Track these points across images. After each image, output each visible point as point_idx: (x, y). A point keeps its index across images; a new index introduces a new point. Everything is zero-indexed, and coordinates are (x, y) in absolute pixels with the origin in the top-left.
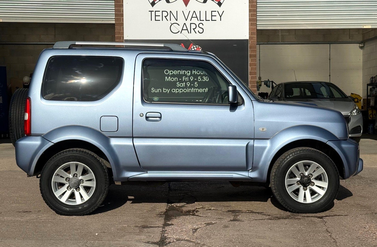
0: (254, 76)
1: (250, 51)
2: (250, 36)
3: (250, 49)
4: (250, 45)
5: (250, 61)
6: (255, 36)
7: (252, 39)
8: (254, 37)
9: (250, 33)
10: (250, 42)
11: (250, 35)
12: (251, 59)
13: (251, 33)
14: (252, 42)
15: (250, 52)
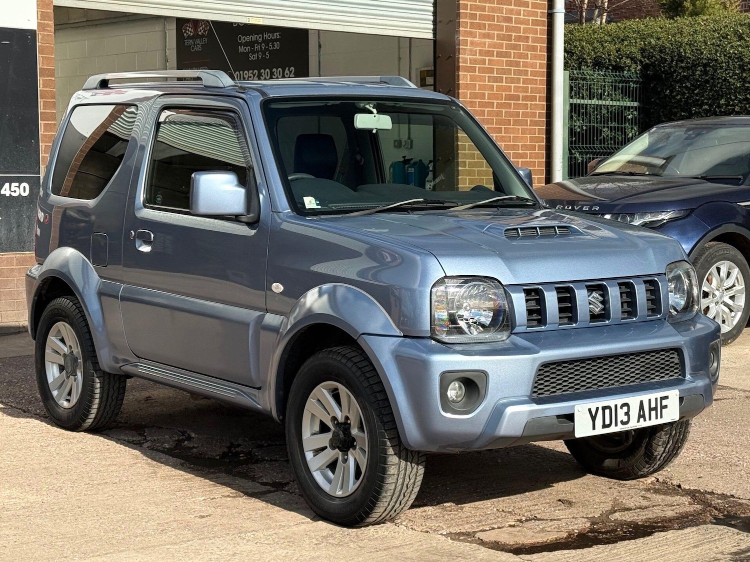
0: (50, 122)
1: (41, 59)
2: (39, 21)
3: (40, 55)
4: (40, 44)
5: (41, 86)
6: (52, 23)
7: (44, 30)
8: (48, 25)
9: (39, 13)
10: (40, 36)
11: (39, 18)
12: (43, 80)
13: (42, 16)
14: (43, 36)
15: (41, 63)
